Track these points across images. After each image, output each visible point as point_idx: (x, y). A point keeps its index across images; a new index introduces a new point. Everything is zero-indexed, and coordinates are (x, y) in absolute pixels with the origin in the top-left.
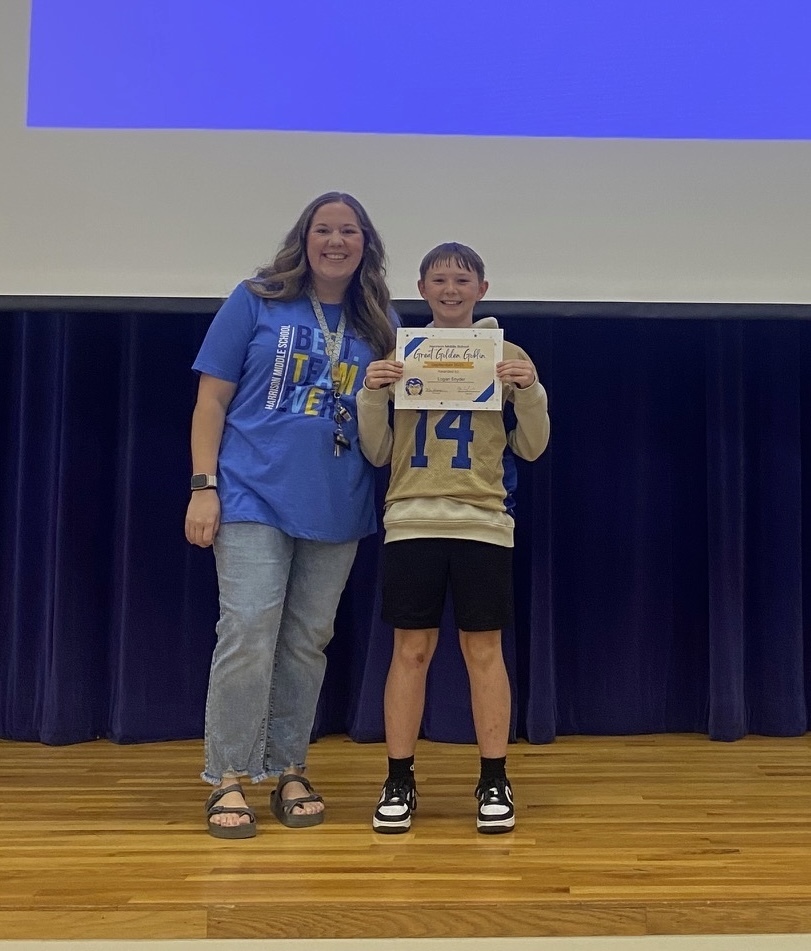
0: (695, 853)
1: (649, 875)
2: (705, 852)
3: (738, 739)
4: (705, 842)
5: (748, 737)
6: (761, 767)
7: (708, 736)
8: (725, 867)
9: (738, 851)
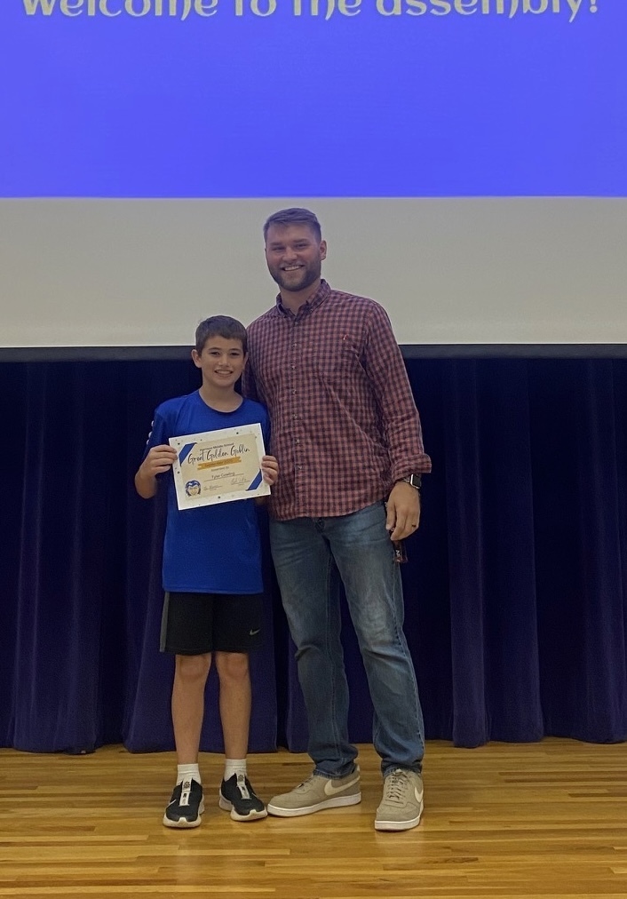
0: (437, 862)
1: (394, 885)
2: (446, 861)
3: (479, 746)
4: (447, 850)
5: (490, 743)
6: (501, 774)
7: (452, 743)
8: (465, 877)
9: (477, 859)
